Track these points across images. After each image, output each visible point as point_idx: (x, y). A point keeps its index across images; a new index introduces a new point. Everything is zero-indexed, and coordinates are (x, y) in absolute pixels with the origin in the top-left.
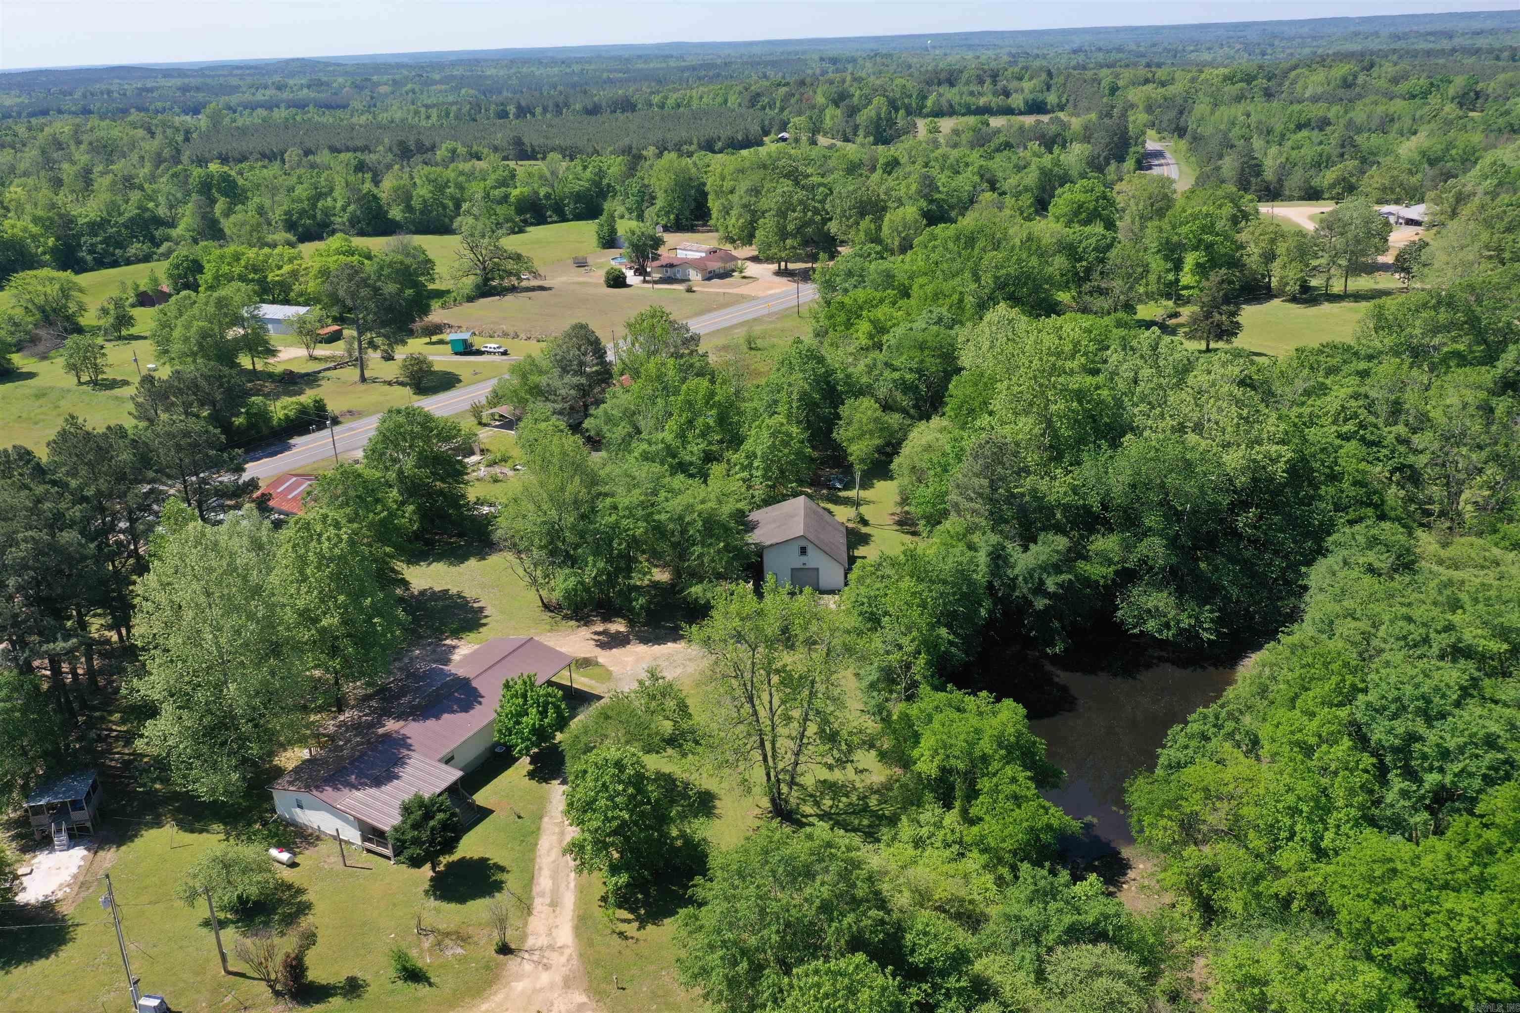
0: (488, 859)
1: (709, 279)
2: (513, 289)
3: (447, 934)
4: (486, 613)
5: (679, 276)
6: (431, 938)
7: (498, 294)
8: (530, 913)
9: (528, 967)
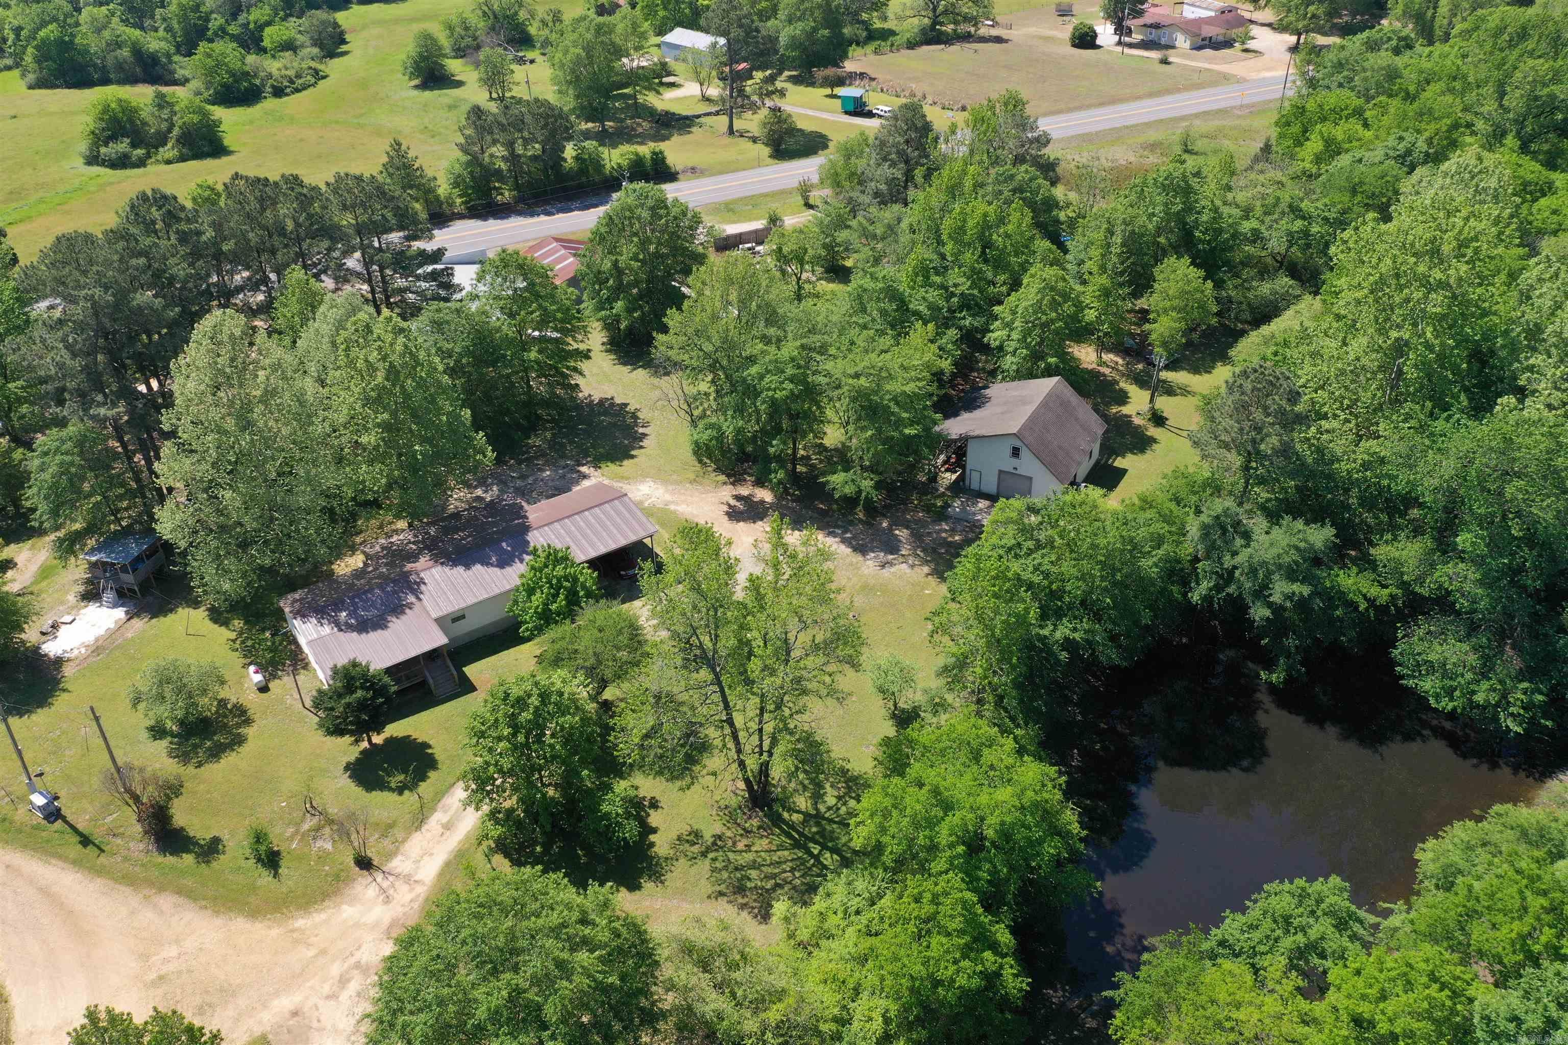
0: (429, 746)
1: (1199, 48)
2: (967, 37)
3: (331, 822)
4: (645, 443)
5: (1163, 41)
6: (316, 820)
7: (945, 43)
8: (418, 828)
9: (372, 892)
